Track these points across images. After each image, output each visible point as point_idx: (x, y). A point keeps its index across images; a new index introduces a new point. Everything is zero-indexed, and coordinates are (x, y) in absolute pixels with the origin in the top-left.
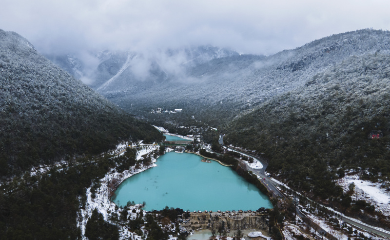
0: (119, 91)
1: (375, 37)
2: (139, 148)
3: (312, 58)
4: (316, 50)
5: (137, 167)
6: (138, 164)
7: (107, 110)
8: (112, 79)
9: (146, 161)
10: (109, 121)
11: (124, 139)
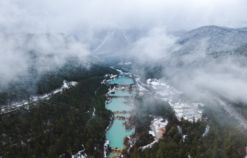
0: (104, 52)
1: (214, 30)
2: (111, 76)
3: (188, 39)
4: (190, 35)
5: (110, 80)
6: (110, 79)
7: (102, 65)
8: (100, 45)
9: (113, 78)
10: (103, 69)
11: (107, 73)
